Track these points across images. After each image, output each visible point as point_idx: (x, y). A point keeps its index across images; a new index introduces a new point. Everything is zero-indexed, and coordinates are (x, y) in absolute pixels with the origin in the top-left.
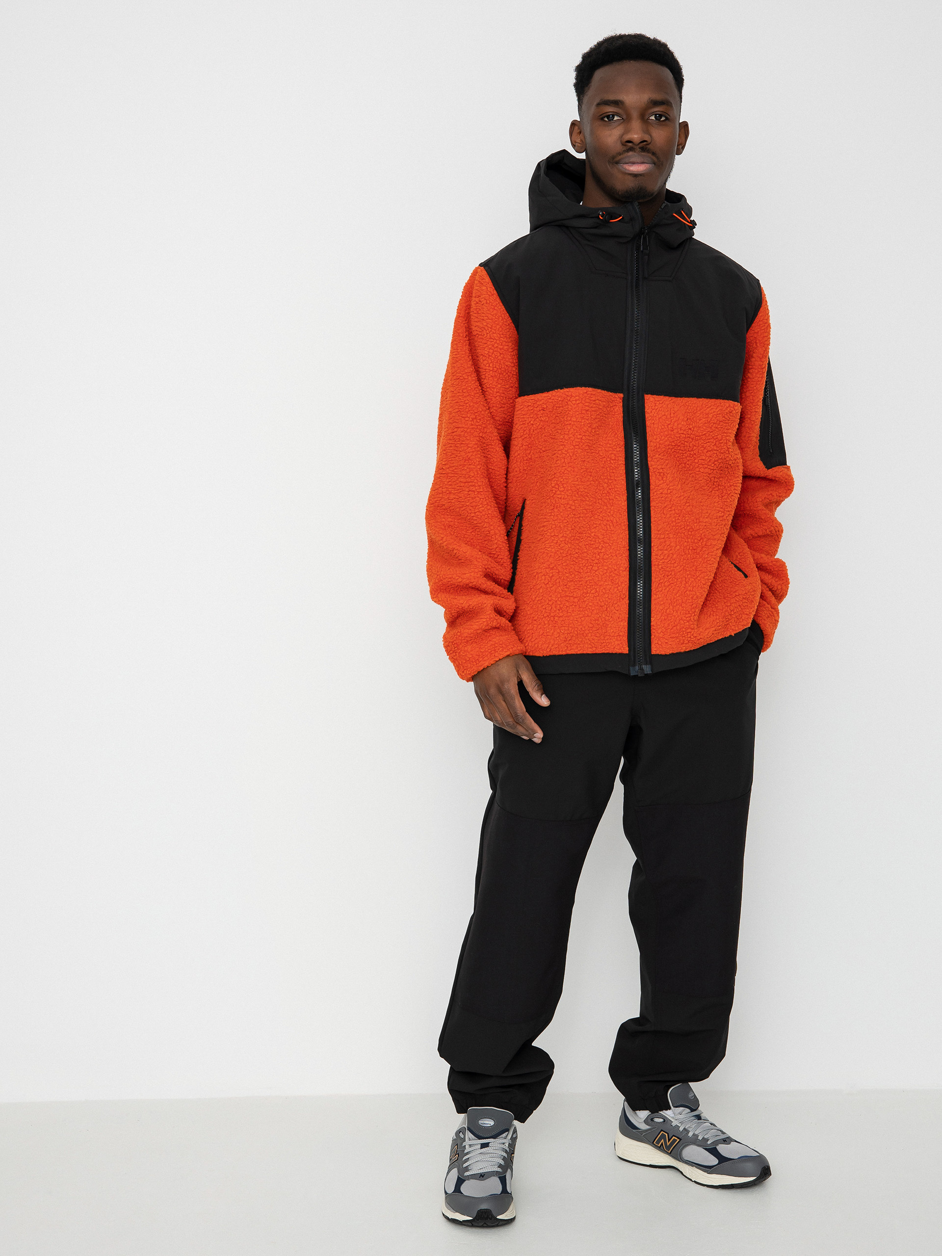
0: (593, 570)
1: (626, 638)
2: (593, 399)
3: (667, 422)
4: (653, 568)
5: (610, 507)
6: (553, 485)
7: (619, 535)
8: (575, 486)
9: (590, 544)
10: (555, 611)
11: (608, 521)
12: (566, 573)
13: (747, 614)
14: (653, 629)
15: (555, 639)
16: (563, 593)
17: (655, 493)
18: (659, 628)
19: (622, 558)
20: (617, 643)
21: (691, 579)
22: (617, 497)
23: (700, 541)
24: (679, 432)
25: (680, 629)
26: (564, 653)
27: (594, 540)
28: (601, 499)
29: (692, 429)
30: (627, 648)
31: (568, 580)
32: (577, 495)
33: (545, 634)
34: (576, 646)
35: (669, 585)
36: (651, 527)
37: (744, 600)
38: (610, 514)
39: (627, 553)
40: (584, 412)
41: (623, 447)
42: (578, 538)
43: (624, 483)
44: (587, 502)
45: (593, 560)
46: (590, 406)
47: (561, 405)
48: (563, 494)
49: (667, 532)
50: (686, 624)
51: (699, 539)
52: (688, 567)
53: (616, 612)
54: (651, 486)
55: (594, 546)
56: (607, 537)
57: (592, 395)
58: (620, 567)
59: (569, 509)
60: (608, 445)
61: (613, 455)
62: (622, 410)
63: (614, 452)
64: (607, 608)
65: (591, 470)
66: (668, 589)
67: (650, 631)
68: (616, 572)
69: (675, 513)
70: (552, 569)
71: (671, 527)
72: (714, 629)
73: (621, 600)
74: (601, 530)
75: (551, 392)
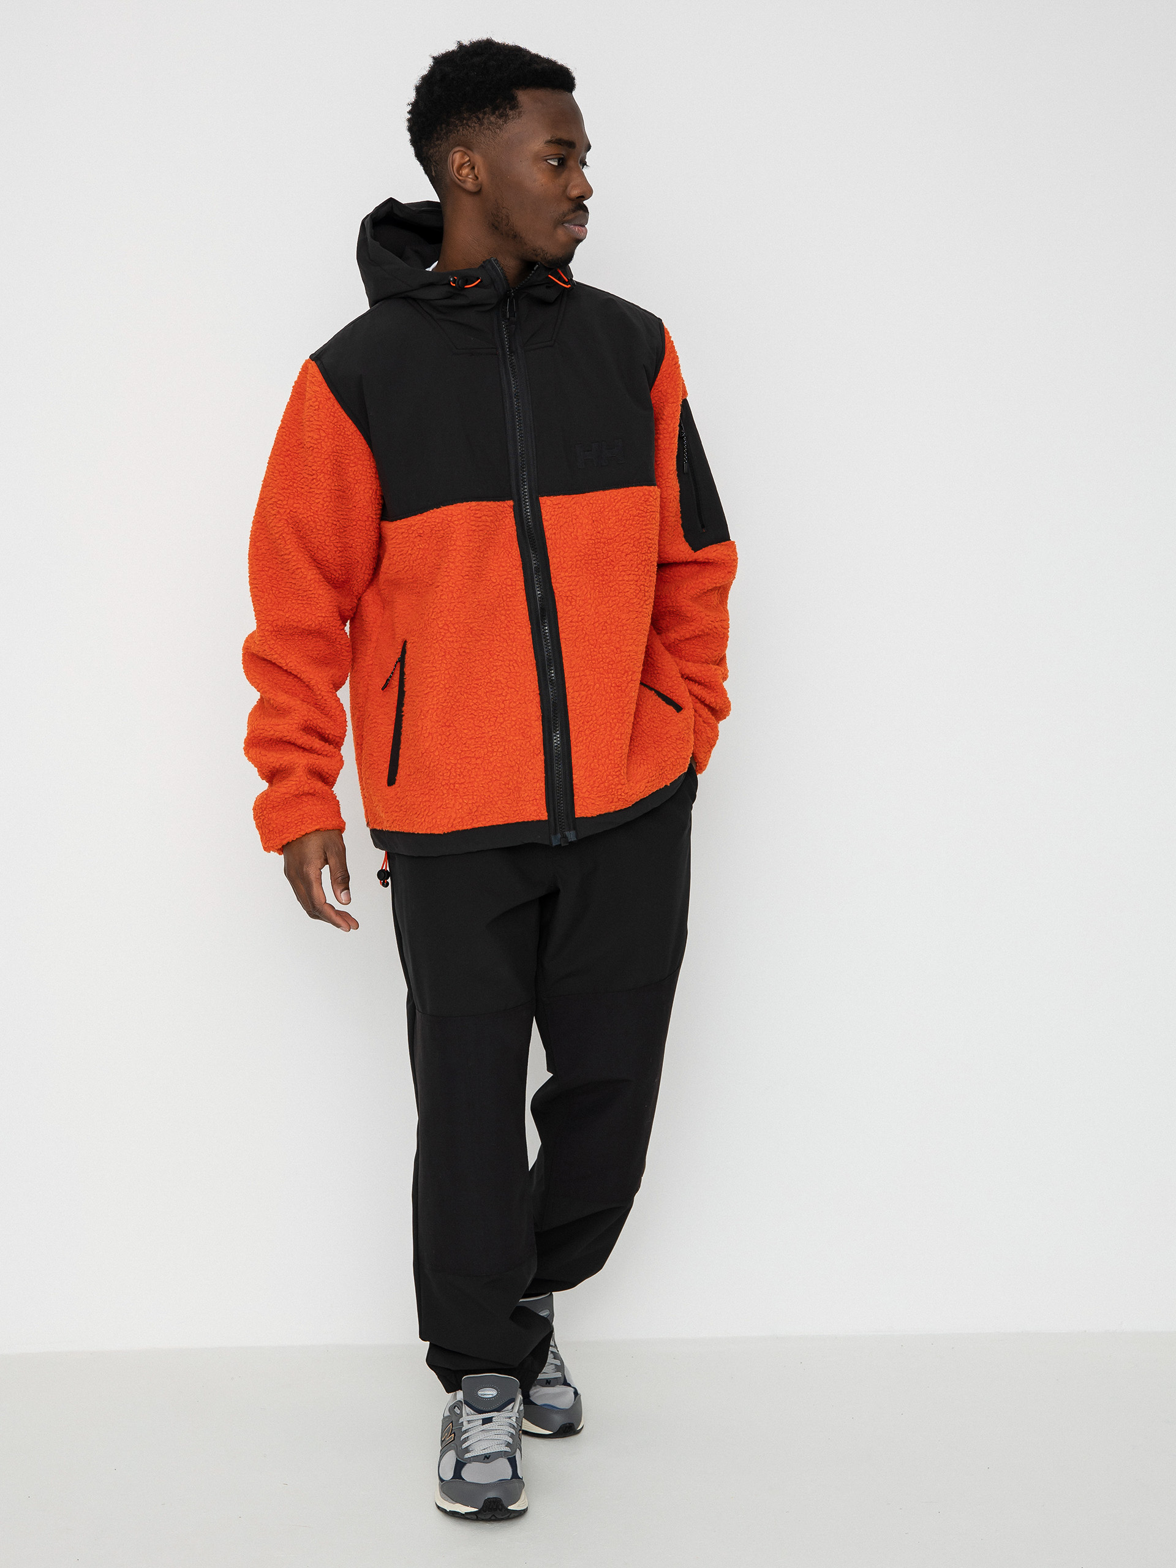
0: (499, 723)
1: (543, 802)
2: (478, 515)
3: (570, 530)
4: (570, 715)
5: (511, 644)
6: (440, 626)
7: (526, 677)
8: (467, 625)
9: (492, 691)
10: (455, 777)
11: (510, 661)
12: (464, 729)
13: (684, 758)
14: (576, 788)
15: (457, 812)
16: (462, 753)
17: (564, 622)
18: (584, 787)
19: (532, 704)
20: (533, 808)
21: (617, 724)
22: (519, 630)
23: (624, 674)
24: (586, 538)
25: (609, 786)
26: (469, 827)
27: (495, 685)
28: (500, 635)
29: (602, 532)
30: (546, 814)
31: (467, 737)
32: (471, 636)
33: (444, 806)
34: (483, 817)
35: (591, 733)
36: (563, 664)
37: (678, 742)
38: (511, 652)
39: (538, 699)
40: (470, 533)
41: (521, 568)
42: (476, 686)
43: (526, 612)
44: (483, 642)
45: (496, 710)
46: (477, 525)
47: (441, 528)
48: (455, 636)
49: (582, 669)
50: (616, 780)
51: (623, 672)
52: (612, 709)
53: (530, 771)
54: (559, 614)
55: (496, 693)
56: (511, 681)
57: (476, 510)
58: (531, 716)
59: (464, 654)
60: (501, 569)
61: (509, 580)
62: (514, 522)
63: (509, 576)
64: (518, 768)
65: (485, 603)
66: (590, 738)
67: (572, 790)
68: (527, 723)
69: (590, 644)
70: (449, 726)
71: (586, 662)
72: (646, 781)
73: (535, 756)
74: (503, 673)
75: (425, 514)
